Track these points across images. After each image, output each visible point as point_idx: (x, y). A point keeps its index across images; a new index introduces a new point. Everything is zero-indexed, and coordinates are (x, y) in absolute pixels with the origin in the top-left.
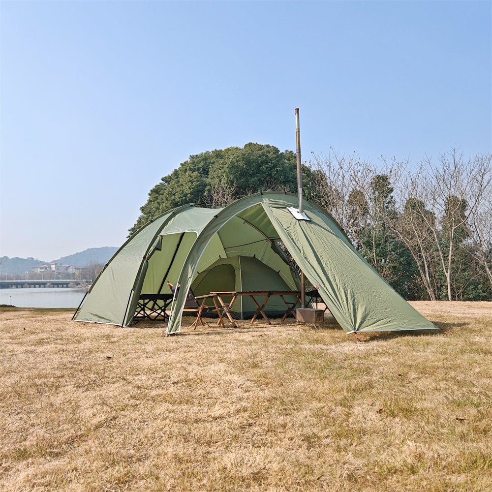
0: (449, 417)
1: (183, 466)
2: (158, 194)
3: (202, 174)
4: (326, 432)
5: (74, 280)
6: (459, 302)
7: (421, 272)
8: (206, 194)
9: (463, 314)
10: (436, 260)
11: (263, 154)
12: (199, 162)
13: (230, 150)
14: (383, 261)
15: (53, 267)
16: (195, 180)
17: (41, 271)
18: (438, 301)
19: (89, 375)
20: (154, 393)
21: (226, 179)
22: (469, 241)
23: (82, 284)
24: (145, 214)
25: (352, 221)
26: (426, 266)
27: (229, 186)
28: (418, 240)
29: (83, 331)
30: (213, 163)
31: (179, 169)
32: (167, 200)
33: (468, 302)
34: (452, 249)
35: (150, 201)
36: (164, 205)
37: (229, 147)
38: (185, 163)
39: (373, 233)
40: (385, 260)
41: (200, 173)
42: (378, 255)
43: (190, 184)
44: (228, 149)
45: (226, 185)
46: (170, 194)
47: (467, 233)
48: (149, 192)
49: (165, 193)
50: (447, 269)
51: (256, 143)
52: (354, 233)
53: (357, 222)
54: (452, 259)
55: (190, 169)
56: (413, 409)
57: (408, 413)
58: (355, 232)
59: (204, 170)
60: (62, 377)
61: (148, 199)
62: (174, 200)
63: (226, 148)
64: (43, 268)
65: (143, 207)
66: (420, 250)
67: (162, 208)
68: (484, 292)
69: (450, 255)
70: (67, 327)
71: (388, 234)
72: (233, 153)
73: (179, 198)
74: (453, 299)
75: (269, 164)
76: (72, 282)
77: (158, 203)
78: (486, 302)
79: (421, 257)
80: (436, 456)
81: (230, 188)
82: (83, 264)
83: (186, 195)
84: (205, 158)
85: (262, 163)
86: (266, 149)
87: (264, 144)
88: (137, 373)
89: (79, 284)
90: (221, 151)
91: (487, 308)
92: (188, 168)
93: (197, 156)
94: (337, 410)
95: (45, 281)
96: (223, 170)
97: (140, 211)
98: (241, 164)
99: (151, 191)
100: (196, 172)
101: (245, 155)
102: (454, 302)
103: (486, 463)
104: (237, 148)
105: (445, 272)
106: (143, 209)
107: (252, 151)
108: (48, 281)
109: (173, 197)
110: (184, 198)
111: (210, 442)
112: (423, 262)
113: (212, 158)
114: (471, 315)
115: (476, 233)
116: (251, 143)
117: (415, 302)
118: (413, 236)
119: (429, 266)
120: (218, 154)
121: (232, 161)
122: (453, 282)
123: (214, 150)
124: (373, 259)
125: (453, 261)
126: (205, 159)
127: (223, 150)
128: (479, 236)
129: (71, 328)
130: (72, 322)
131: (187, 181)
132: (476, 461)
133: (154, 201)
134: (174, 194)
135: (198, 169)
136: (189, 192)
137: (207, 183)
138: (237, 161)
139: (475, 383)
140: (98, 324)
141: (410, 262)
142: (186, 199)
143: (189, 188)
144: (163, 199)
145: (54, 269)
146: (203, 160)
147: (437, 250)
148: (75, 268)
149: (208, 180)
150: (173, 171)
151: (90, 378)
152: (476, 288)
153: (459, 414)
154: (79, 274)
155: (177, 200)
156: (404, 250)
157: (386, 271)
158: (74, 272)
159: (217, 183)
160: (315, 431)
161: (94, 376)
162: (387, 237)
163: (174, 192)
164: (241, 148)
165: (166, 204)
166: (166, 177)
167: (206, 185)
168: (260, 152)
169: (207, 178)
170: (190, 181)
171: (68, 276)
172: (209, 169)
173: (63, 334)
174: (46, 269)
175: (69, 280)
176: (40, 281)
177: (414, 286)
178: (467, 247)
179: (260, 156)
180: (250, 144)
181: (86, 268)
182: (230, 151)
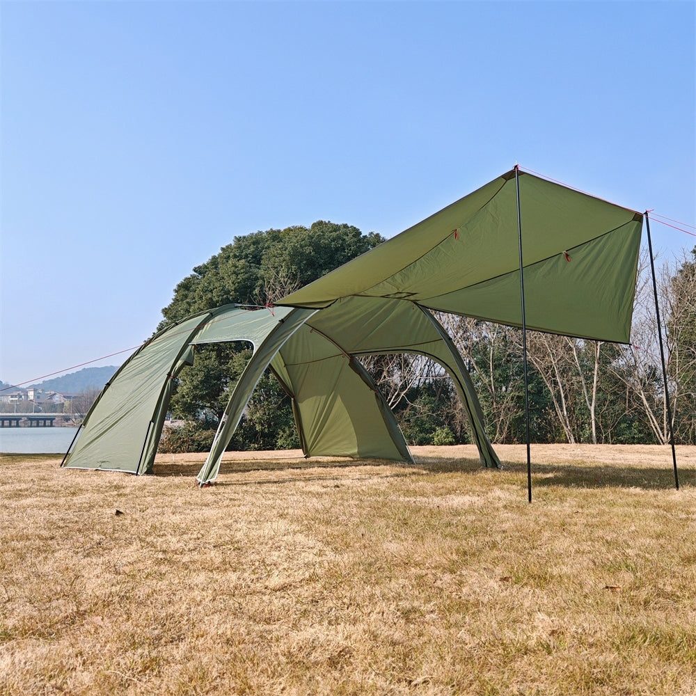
0: (596, 585)
1: (233, 649)
2: (188, 290)
3: (252, 263)
4: (430, 606)
5: (61, 414)
6: (607, 445)
7: (556, 405)
8: (257, 291)
9: (613, 459)
10: (575, 387)
11: (339, 237)
12: (247, 247)
13: (292, 230)
14: (504, 389)
15: (31, 394)
16: (242, 271)
17: (12, 401)
18: (579, 444)
19: (91, 536)
20: (186, 559)
21: (286, 270)
22: (621, 363)
23: (74, 420)
24: (169, 318)
25: (462, 332)
26: (563, 396)
27: (289, 281)
28: (552, 360)
29: (79, 480)
30: (268, 247)
31: (220, 255)
32: (201, 298)
33: (618, 445)
34: (598, 374)
35: (176, 300)
36: (196, 306)
37: (290, 226)
38: (227, 247)
39: (490, 350)
40: (506, 388)
41: (248, 262)
42: (496, 380)
43: (234, 277)
44: (289, 229)
45: (286, 280)
46: (205, 291)
47: (618, 351)
48: (175, 287)
49: (198, 290)
50: (591, 400)
51: (329, 222)
52: (464, 350)
53: (468, 334)
54: (597, 386)
55: (235, 256)
56: (548, 576)
57: (542, 580)
58: (466, 348)
59: (254, 257)
60: (52, 538)
61: (174, 297)
62: (211, 299)
63: (287, 228)
64: (16, 396)
65: (166, 309)
66: (554, 375)
67: (194, 310)
68: (640, 432)
69: (595, 381)
70: (55, 475)
71: (510, 351)
72: (296, 235)
73: (218, 296)
74: (599, 441)
75: (346, 250)
76: (58, 416)
77: (188, 303)
78: (642, 446)
79: (556, 383)
80: (580, 631)
81: (291, 284)
82: (76, 390)
83: (228, 292)
84: (256, 240)
85: (337, 249)
86: (342, 230)
87: (340, 223)
88: (162, 533)
89: (69, 419)
90: (279, 231)
91: (644, 453)
92: (231, 254)
93: (244, 237)
94: (445, 578)
95: (19, 414)
96: (282, 259)
97: (162, 315)
98: (308, 250)
99: (179, 286)
100: (243, 261)
101: (312, 238)
102: (599, 446)
103: (647, 638)
104: (302, 228)
105: (588, 404)
106: (165, 312)
107: (322, 232)
108: (24, 414)
109: (209, 295)
110: (225, 296)
111: (269, 619)
112: (559, 392)
113: (266, 241)
114: (623, 461)
115: (629, 352)
116: (322, 222)
117: (548, 445)
118: (545, 354)
119: (566, 397)
120: (275, 236)
121: (294, 246)
122: (599, 418)
123: (269, 229)
124: (490, 385)
125: (599, 390)
126: (256, 242)
127: (282, 230)
128: (633, 356)
129: (61, 477)
130: (61, 469)
131: (230, 273)
132: (633, 637)
133: (182, 300)
134: (211, 291)
135: (246, 256)
136: (233, 289)
137: (259, 276)
138: (301, 246)
139: (630, 543)
140: (100, 472)
141: (540, 391)
142: (227, 298)
143: (233, 283)
144: (194, 298)
145: (32, 398)
146: (254, 243)
147: (578, 374)
148: (64, 397)
149: (261, 272)
150: (211, 258)
151: (92, 539)
152: (630, 427)
153: (610, 581)
154: (70, 404)
155: (214, 300)
156: (533, 374)
157: (507, 402)
158: (63, 402)
159: (273, 276)
160: (416, 604)
161: (98, 537)
162: (509, 355)
163: (211, 287)
164: (307, 228)
165: (200, 304)
166: (199, 267)
167: (257, 279)
168: (334, 234)
169: (259, 269)
170: (234, 273)
171: (53, 407)
172: (261, 256)
173: (49, 483)
174: (21, 397)
175: (54, 414)
176: (11, 414)
177: (546, 423)
178: (618, 370)
179: (334, 240)
180: (320, 223)
181: (80, 398)
182: (291, 232)
